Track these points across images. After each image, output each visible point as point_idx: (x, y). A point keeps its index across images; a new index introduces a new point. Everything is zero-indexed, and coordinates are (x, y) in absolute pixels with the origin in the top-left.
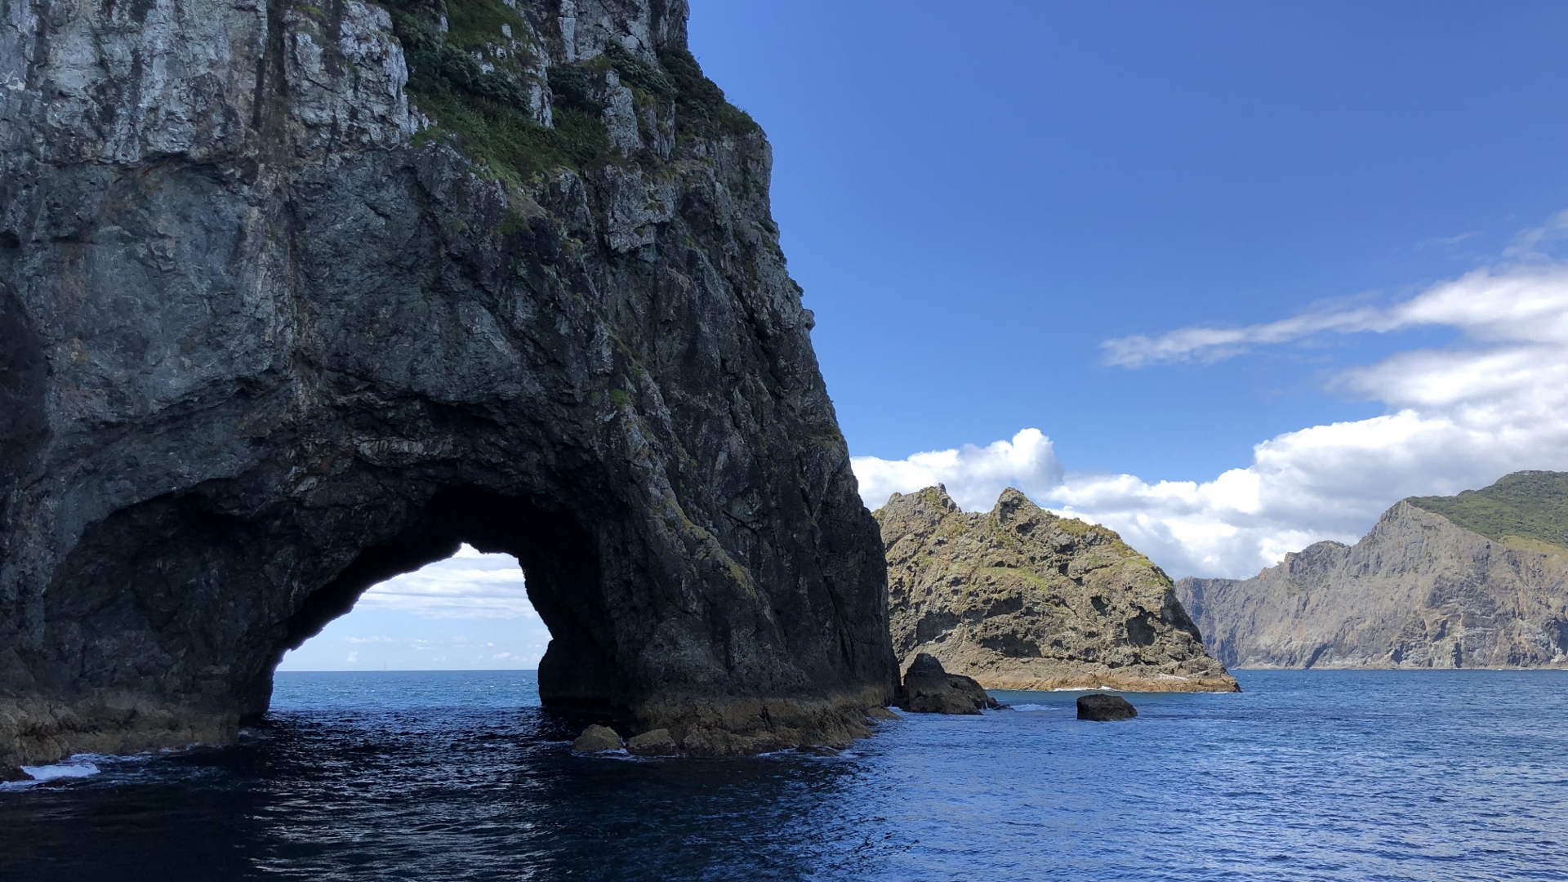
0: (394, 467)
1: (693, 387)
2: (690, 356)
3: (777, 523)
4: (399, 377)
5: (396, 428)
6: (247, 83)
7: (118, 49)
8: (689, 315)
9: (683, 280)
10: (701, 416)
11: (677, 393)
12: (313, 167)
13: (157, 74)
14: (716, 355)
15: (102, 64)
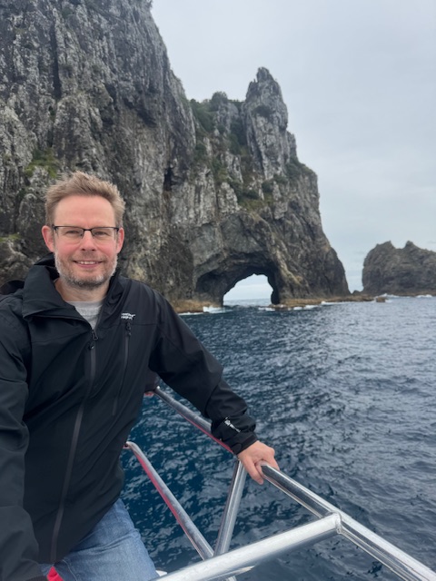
0: (240, 264)
1: (293, 243)
2: (292, 237)
3: (313, 267)
4: (240, 250)
5: (240, 259)
6: (214, 209)
7: (197, 210)
8: (291, 229)
9: (290, 222)
10: (294, 248)
11: (289, 244)
12: (224, 219)
13: (202, 212)
14: (297, 235)
15: (195, 212)
